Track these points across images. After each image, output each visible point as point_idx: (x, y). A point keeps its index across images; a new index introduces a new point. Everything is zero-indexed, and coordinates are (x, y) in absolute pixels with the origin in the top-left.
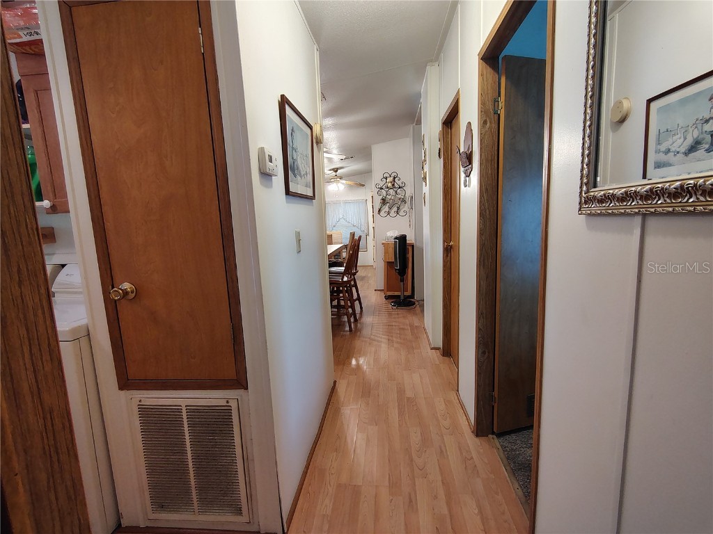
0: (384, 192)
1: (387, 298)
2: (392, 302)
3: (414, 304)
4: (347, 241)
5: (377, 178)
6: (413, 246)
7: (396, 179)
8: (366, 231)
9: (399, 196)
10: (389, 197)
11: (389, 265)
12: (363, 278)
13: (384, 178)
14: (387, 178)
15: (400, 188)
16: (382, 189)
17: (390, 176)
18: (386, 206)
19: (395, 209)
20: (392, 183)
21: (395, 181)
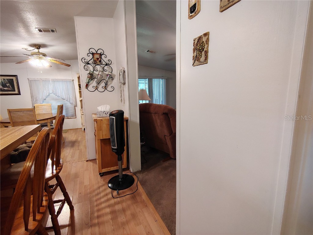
0: (91, 68)
1: (102, 175)
2: (109, 182)
3: (133, 181)
4: (55, 112)
5: (83, 53)
6: (127, 121)
7: (103, 57)
8: (74, 103)
9: (107, 73)
10: (97, 73)
11: (104, 142)
12: (73, 144)
13: (90, 53)
14: (93, 54)
15: (106, 65)
16: (89, 64)
17: (97, 52)
18: (94, 81)
19: (103, 84)
20: (99, 60)
21: (101, 58)
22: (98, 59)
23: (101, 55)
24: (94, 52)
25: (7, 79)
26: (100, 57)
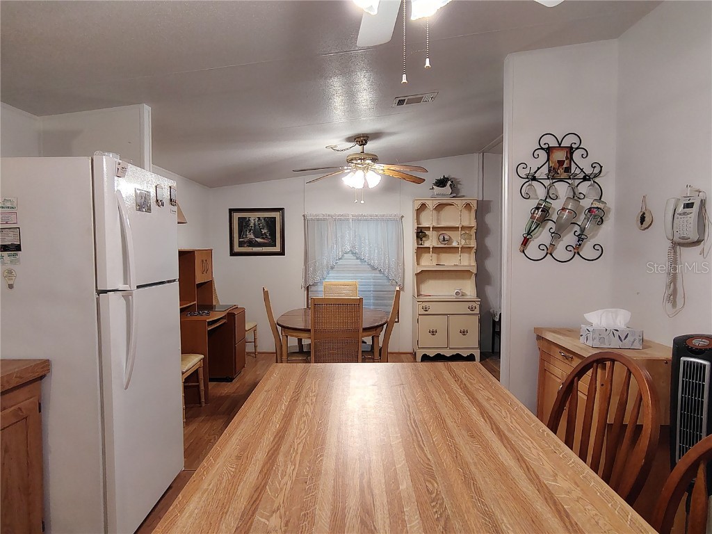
0: (539, 190)
5: (520, 148)
7: (577, 155)
9: (584, 203)
13: (542, 149)
14: (549, 150)
15: (586, 178)
16: (534, 179)
17: (560, 144)
18: (544, 228)
19: (569, 239)
20: (565, 166)
21: (571, 159)
22: (561, 163)
23: (570, 150)
24: (553, 143)
25: (265, 218)
26: (567, 158)
